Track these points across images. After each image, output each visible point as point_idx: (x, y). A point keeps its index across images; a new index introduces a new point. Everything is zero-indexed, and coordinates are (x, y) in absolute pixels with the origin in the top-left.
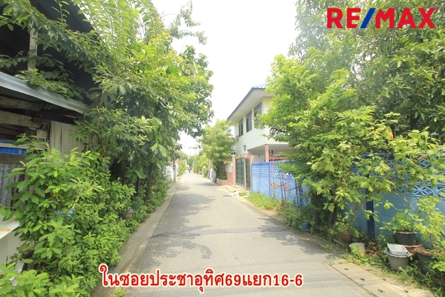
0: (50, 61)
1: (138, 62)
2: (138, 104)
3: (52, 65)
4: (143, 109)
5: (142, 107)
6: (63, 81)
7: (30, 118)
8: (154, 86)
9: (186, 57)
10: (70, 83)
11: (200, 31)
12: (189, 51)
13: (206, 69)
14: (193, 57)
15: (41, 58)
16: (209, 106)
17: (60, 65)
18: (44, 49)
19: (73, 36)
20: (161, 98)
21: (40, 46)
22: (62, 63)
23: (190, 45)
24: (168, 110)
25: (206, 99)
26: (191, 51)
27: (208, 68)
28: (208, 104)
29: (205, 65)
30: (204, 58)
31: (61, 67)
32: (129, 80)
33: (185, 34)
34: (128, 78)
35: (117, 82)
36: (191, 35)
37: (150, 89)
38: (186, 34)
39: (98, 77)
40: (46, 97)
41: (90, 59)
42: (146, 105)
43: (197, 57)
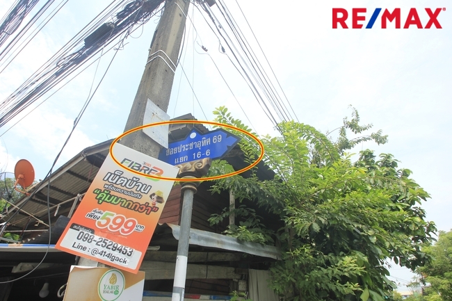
0: (245, 211)
1: (322, 191)
2: (328, 236)
3: (247, 214)
4: (337, 243)
5: (335, 240)
6: (257, 227)
7: (233, 269)
8: (343, 210)
9: (364, 163)
10: (262, 227)
11: (375, 132)
12: (366, 156)
13: (396, 169)
14: (373, 161)
15: (238, 210)
16: (421, 217)
17: (253, 212)
18: (241, 201)
19: (263, 185)
20: (360, 226)
21: (237, 200)
22: (253, 210)
23: (364, 150)
24: (367, 237)
25: (412, 208)
26: (368, 156)
27: (400, 167)
28: (418, 213)
29: (394, 164)
30: (389, 157)
31: (254, 214)
32: (318, 214)
33: (357, 142)
34: (316, 211)
35: (308, 219)
36: (365, 139)
37: (341, 217)
38: (359, 141)
39: (289, 219)
40: (250, 249)
41: (277, 202)
42: (339, 236)
43: (377, 159)
